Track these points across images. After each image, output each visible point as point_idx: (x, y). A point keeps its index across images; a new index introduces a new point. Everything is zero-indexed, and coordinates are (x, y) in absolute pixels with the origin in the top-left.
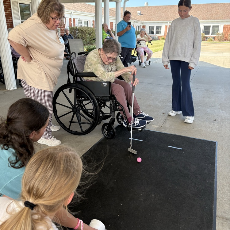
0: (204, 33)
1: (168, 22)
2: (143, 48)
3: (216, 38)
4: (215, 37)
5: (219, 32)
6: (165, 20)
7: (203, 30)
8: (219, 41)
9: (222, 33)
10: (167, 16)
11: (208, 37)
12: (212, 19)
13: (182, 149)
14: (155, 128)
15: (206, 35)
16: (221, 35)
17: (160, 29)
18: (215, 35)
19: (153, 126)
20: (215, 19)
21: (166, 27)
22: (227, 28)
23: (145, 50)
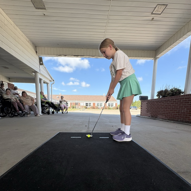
2: (63, 105)
8: (92, 109)
11: (88, 107)
14: (85, 131)
16: (92, 107)
18: (90, 107)
19: (83, 131)
21: (70, 103)
22: (94, 104)
23: (65, 106)
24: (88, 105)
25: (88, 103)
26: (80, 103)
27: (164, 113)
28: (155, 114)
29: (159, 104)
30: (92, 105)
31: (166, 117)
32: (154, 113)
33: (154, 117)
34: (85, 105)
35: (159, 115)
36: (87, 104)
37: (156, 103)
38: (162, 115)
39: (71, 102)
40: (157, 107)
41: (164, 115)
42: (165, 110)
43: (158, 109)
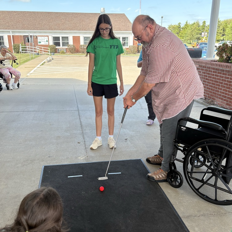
0: (54, 44)
1: (11, 32)
2: (7, 68)
3: (68, 50)
4: (66, 49)
5: (69, 44)
6: (6, 29)
7: (53, 42)
8: (72, 53)
9: (72, 44)
10: (7, 24)
11: (60, 49)
12: (60, 30)
13: (120, 173)
14: (83, 160)
15: (57, 47)
16: (72, 47)
17: (1, 39)
18: (66, 47)
19: (79, 158)
20: (62, 30)
21: (9, 37)
22: (76, 39)
23: (11, 71)
24: (61, 42)
25: (61, 36)
26: (37, 38)
27: (225, 97)
28: (211, 95)
29: (218, 76)
30: (71, 42)
31: (227, 104)
32: (209, 91)
33: (209, 100)
34: (51, 43)
35: (217, 97)
36: (56, 39)
37: (214, 72)
38: (222, 99)
39: (11, 35)
40: (215, 81)
41: (225, 100)
42: (226, 91)
43: (217, 85)
